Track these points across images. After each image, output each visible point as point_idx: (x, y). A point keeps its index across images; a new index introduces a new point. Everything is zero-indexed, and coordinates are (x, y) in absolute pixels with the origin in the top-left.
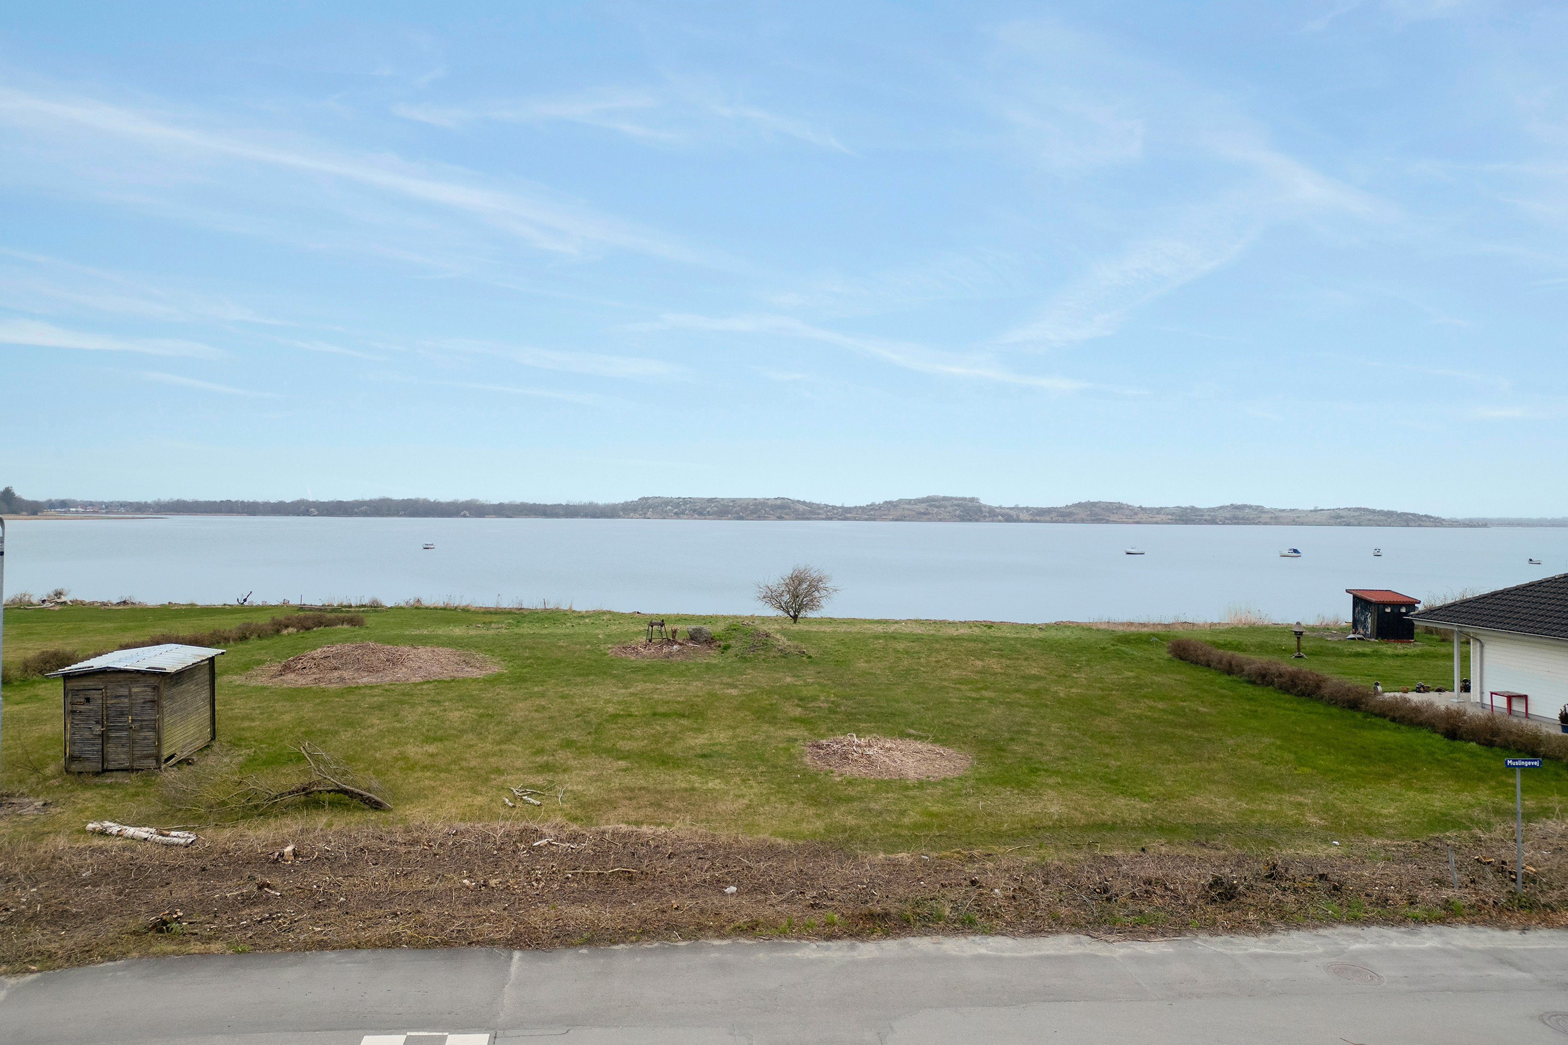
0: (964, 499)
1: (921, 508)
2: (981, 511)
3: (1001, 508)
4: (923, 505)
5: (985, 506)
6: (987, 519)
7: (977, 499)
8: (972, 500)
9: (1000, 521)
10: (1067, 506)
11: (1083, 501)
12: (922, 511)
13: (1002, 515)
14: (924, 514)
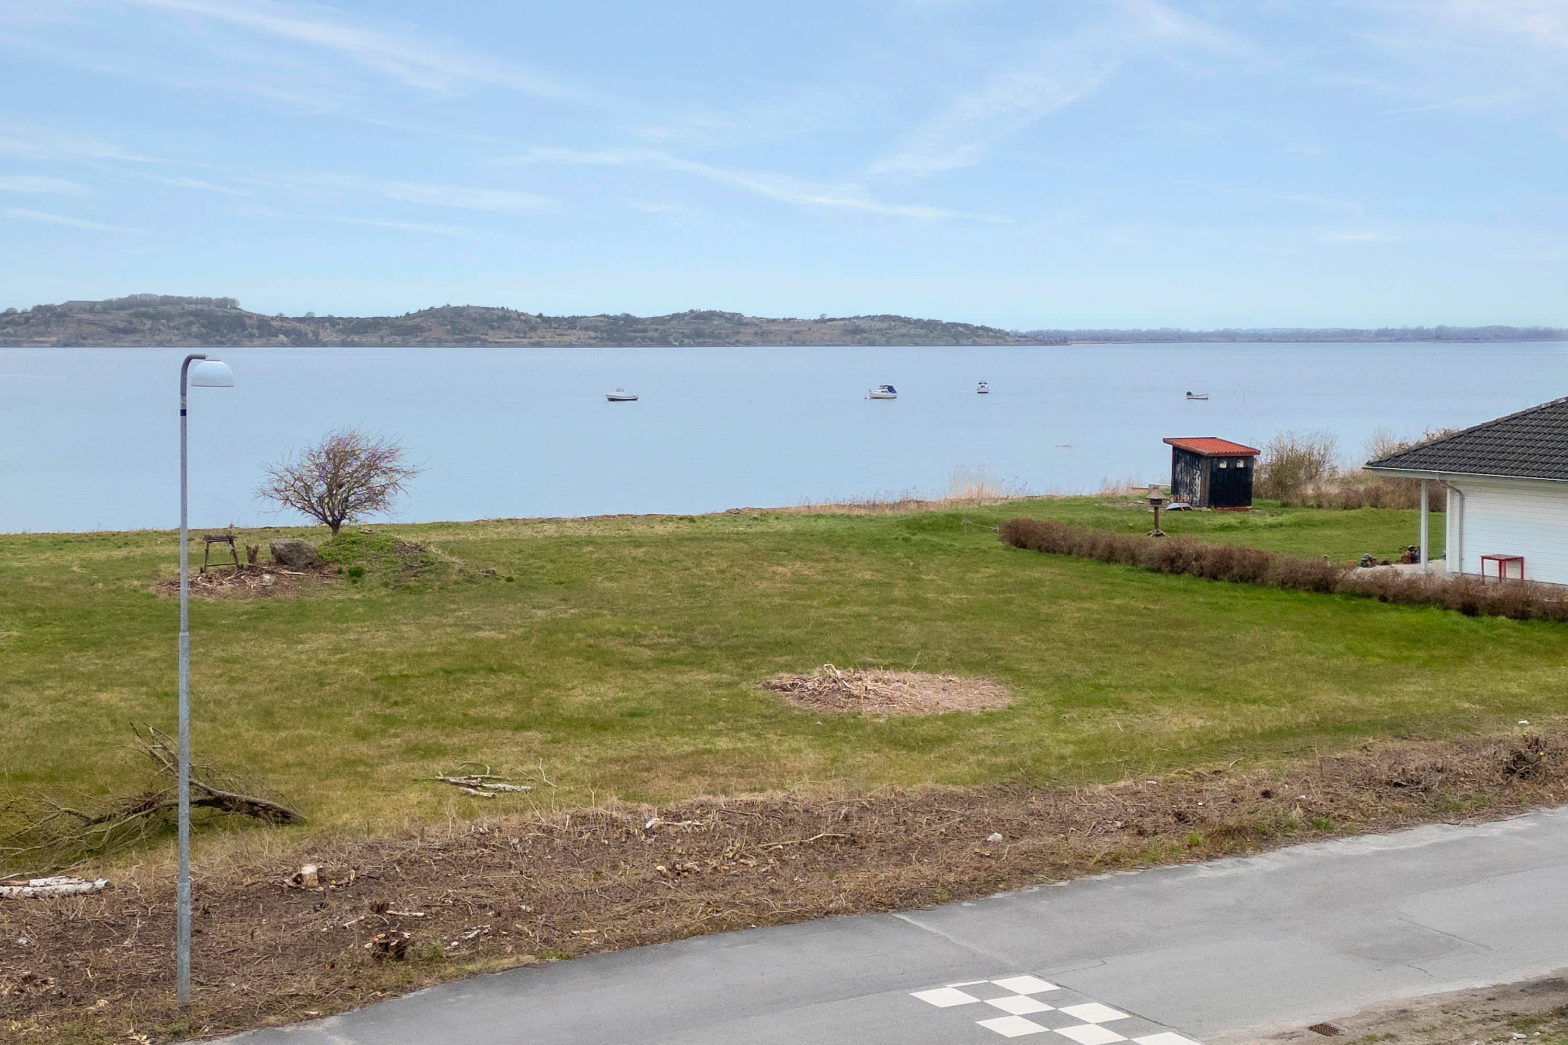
0: (208, 301)
1: (119, 319)
2: (243, 326)
3: (281, 318)
4: (123, 314)
5: (250, 316)
6: (256, 341)
7: (233, 301)
8: (224, 303)
9: (283, 345)
10: (408, 314)
11: (438, 305)
12: (121, 325)
13: (287, 333)
14: (125, 331)
